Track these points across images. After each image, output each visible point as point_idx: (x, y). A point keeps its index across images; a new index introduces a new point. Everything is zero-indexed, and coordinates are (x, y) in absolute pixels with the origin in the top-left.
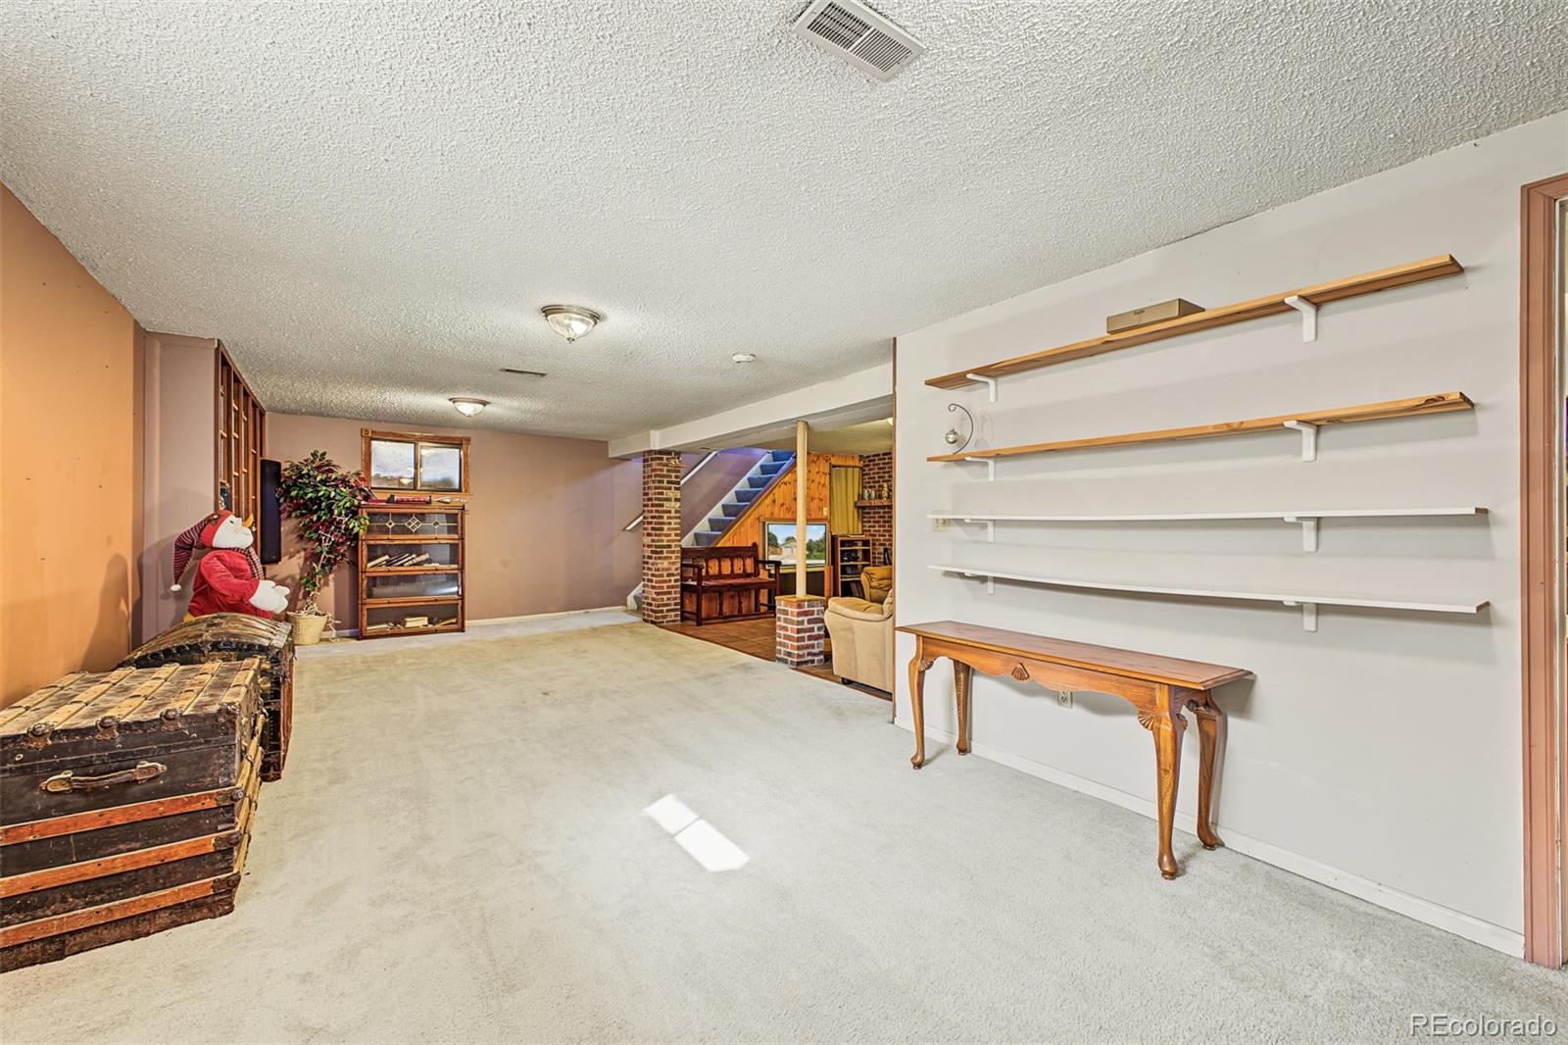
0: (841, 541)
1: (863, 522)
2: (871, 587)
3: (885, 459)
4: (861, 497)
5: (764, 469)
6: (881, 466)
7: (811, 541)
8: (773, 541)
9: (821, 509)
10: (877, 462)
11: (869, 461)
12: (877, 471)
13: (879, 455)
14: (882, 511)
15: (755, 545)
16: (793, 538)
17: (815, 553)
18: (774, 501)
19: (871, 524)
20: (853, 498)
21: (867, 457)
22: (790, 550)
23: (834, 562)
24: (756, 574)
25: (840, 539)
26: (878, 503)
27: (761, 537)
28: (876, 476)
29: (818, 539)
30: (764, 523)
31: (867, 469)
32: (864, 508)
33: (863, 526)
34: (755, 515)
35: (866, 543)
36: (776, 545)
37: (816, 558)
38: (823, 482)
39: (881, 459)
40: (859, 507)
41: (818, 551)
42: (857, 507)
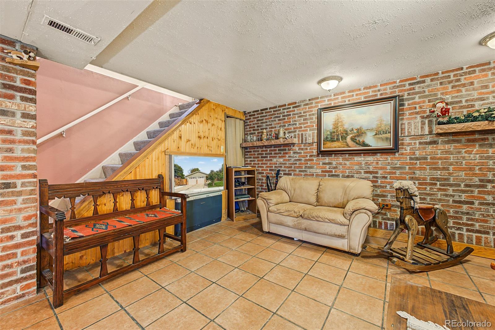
0: (236, 172)
1: (245, 158)
2: (268, 211)
3: (263, 113)
4: (245, 141)
5: (172, 116)
6: (260, 118)
7: (212, 171)
8: (178, 171)
9: (218, 147)
10: (256, 116)
11: (250, 116)
12: (256, 122)
13: (258, 111)
14: (260, 150)
15: (160, 177)
16: (198, 169)
17: (216, 182)
18: (180, 137)
19: (252, 159)
20: (239, 141)
21: (249, 113)
22: (195, 180)
23: (228, 187)
24: (162, 204)
25: (234, 170)
26: (259, 144)
27: (168, 168)
28: (256, 126)
29: (218, 170)
30: (170, 156)
31: (248, 121)
32: (246, 148)
33: (245, 161)
34: (161, 148)
35: (249, 172)
36: (182, 177)
37: (217, 185)
38: (220, 126)
39: (259, 114)
40: (242, 147)
41: (218, 180)
42: (243, 148)
